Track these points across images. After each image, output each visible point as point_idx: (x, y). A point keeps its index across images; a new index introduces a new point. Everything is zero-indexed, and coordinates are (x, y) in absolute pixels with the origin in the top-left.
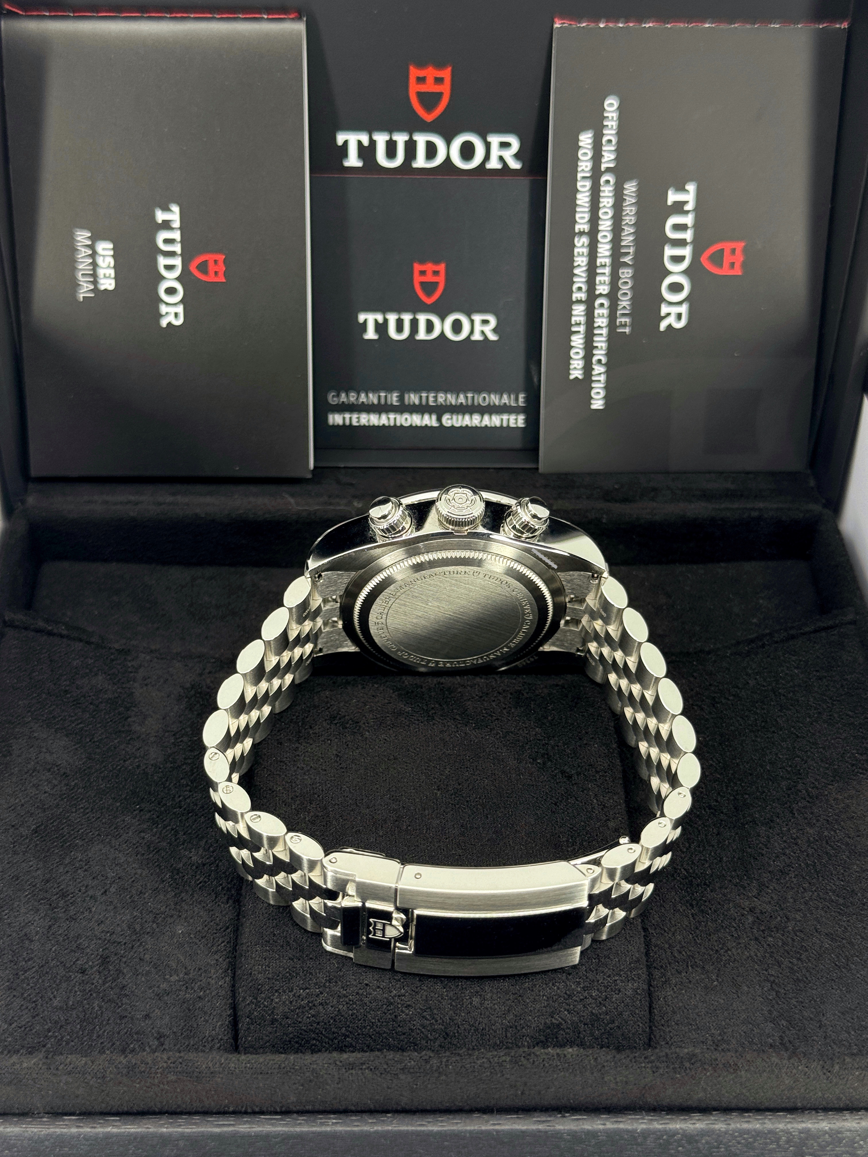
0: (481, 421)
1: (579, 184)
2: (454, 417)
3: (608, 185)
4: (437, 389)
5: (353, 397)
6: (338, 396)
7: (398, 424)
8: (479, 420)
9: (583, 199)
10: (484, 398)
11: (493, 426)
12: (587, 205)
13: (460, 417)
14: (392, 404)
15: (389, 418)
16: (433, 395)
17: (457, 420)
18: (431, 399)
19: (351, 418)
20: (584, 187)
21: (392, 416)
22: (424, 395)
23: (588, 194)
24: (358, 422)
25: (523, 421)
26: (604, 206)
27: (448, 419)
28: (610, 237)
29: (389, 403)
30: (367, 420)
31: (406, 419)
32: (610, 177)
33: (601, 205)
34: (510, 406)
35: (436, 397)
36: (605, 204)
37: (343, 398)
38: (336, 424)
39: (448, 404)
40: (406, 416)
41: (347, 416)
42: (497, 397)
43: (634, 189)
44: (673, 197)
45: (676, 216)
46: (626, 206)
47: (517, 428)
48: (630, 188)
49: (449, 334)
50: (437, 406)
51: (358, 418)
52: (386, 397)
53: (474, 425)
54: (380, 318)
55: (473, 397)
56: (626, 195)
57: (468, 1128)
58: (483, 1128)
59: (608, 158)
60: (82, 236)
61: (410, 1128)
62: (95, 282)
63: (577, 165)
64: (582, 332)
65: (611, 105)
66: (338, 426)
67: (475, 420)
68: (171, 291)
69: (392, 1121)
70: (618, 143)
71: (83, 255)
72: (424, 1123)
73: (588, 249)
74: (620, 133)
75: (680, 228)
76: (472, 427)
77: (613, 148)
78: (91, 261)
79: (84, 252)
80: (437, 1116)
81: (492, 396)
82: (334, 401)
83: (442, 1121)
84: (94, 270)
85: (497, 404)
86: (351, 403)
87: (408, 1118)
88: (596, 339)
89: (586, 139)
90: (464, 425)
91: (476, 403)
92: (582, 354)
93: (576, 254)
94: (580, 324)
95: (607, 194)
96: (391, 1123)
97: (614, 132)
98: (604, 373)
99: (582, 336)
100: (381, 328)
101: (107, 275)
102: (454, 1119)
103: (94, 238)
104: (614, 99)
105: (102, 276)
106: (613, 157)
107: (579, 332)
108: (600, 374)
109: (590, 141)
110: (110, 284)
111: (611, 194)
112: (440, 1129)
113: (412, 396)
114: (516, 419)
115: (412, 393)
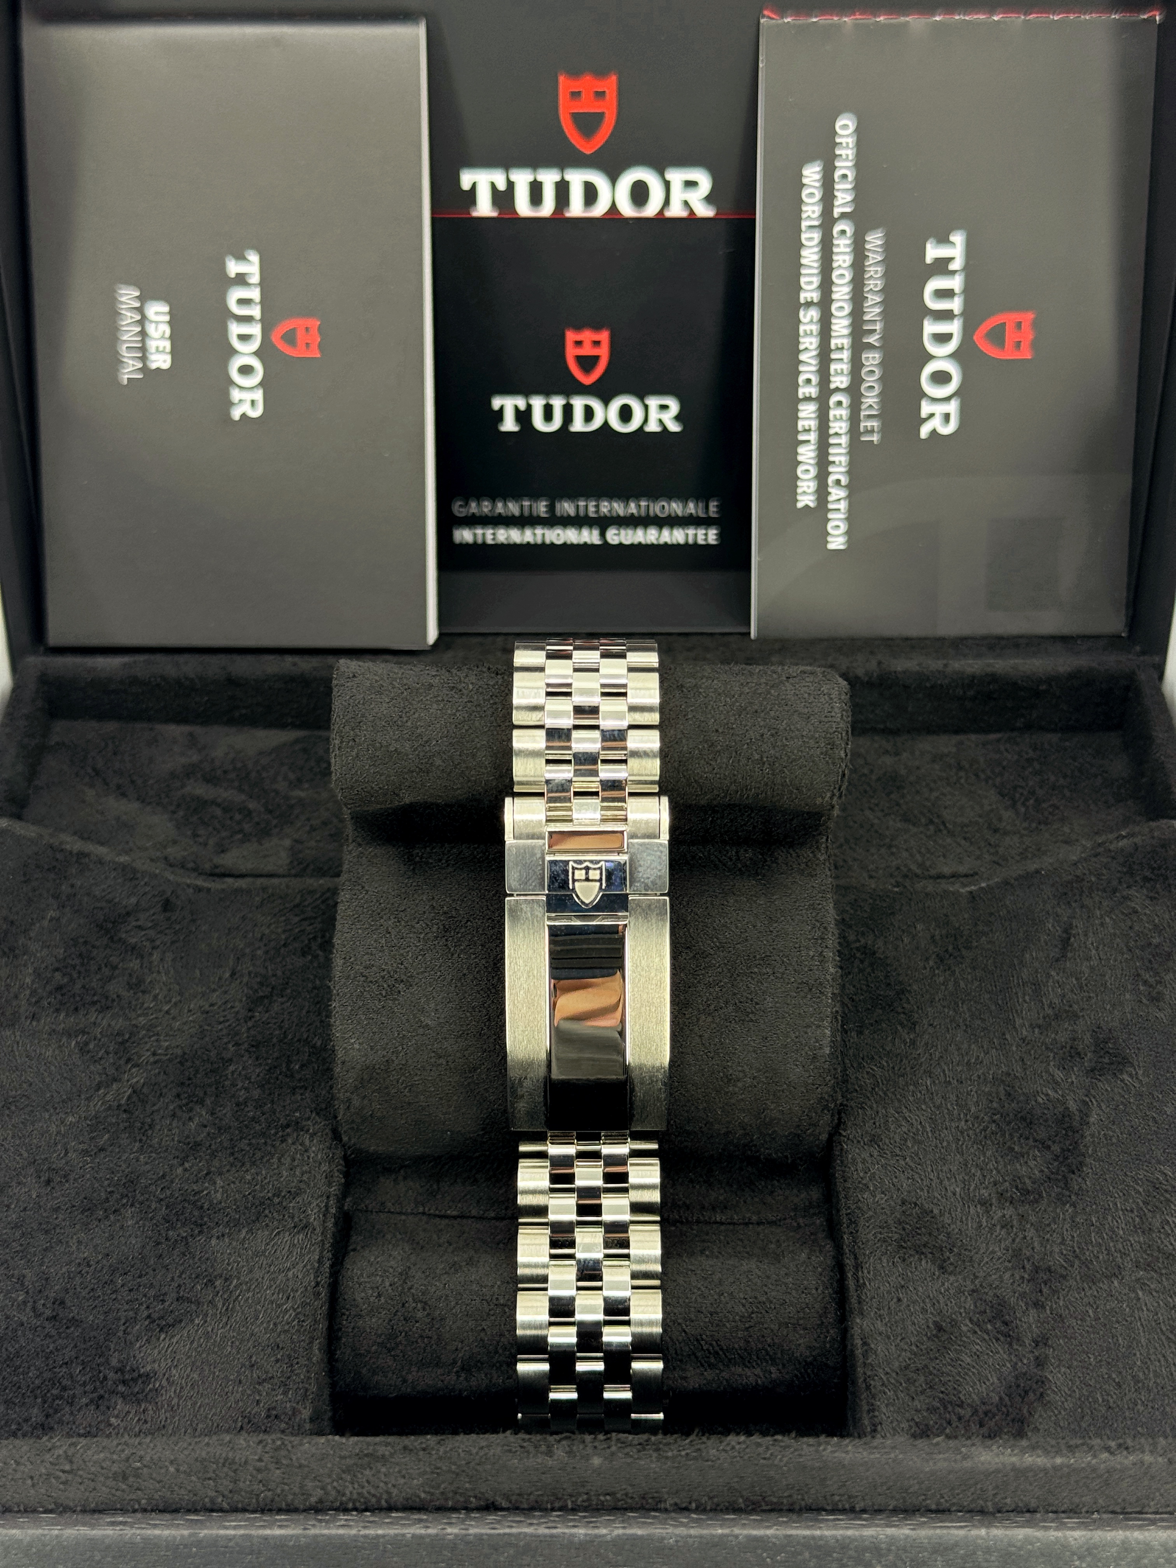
0: (659, 537)
1: (804, 236)
2: (623, 532)
3: (844, 237)
4: (600, 495)
5: (487, 506)
6: (466, 505)
7: (547, 541)
8: (656, 536)
9: (810, 256)
10: (663, 507)
11: (675, 543)
12: (816, 265)
13: (630, 532)
14: (539, 517)
15: (535, 535)
16: (594, 503)
17: (626, 535)
18: (592, 509)
19: (484, 535)
20: (811, 240)
21: (539, 531)
22: (582, 504)
23: (816, 250)
24: (494, 539)
25: (715, 537)
26: (840, 266)
27: (615, 534)
28: (848, 309)
29: (535, 514)
30: (505, 536)
31: (558, 535)
32: (846, 226)
33: (835, 265)
34: (698, 517)
35: (597, 506)
36: (841, 263)
37: (473, 507)
38: (464, 542)
39: (615, 514)
40: (558, 531)
41: (479, 531)
42: (681, 505)
43: (880, 242)
44: (933, 252)
45: (939, 277)
46: (870, 265)
47: (707, 546)
48: (875, 240)
49: (615, 424)
50: (599, 517)
51: (494, 534)
52: (531, 506)
53: (649, 543)
54: (521, 403)
55: (648, 506)
56: (869, 250)
59: (843, 200)
60: (128, 296)
62: (144, 359)
63: (801, 210)
64: (813, 442)
65: (845, 126)
66: (467, 545)
67: (650, 536)
68: (246, 370)
70: (857, 178)
71: (129, 321)
73: (819, 326)
74: (859, 164)
75: (943, 294)
76: (646, 545)
77: (849, 187)
78: (139, 329)
79: (130, 317)
81: (674, 505)
82: (460, 512)
84: (143, 342)
85: (680, 514)
86: (484, 514)
88: (832, 451)
89: (812, 174)
90: (636, 542)
91: (652, 514)
92: (813, 472)
93: (801, 332)
94: (809, 430)
95: (842, 249)
97: (850, 164)
98: (845, 499)
99: (813, 447)
100: (523, 416)
101: (161, 349)
103: (144, 298)
104: (849, 120)
105: (153, 350)
106: (849, 198)
107: (808, 441)
108: (839, 500)
109: (818, 177)
110: (165, 361)
111: (848, 250)
113: (566, 505)
114: (706, 535)
115: (566, 501)
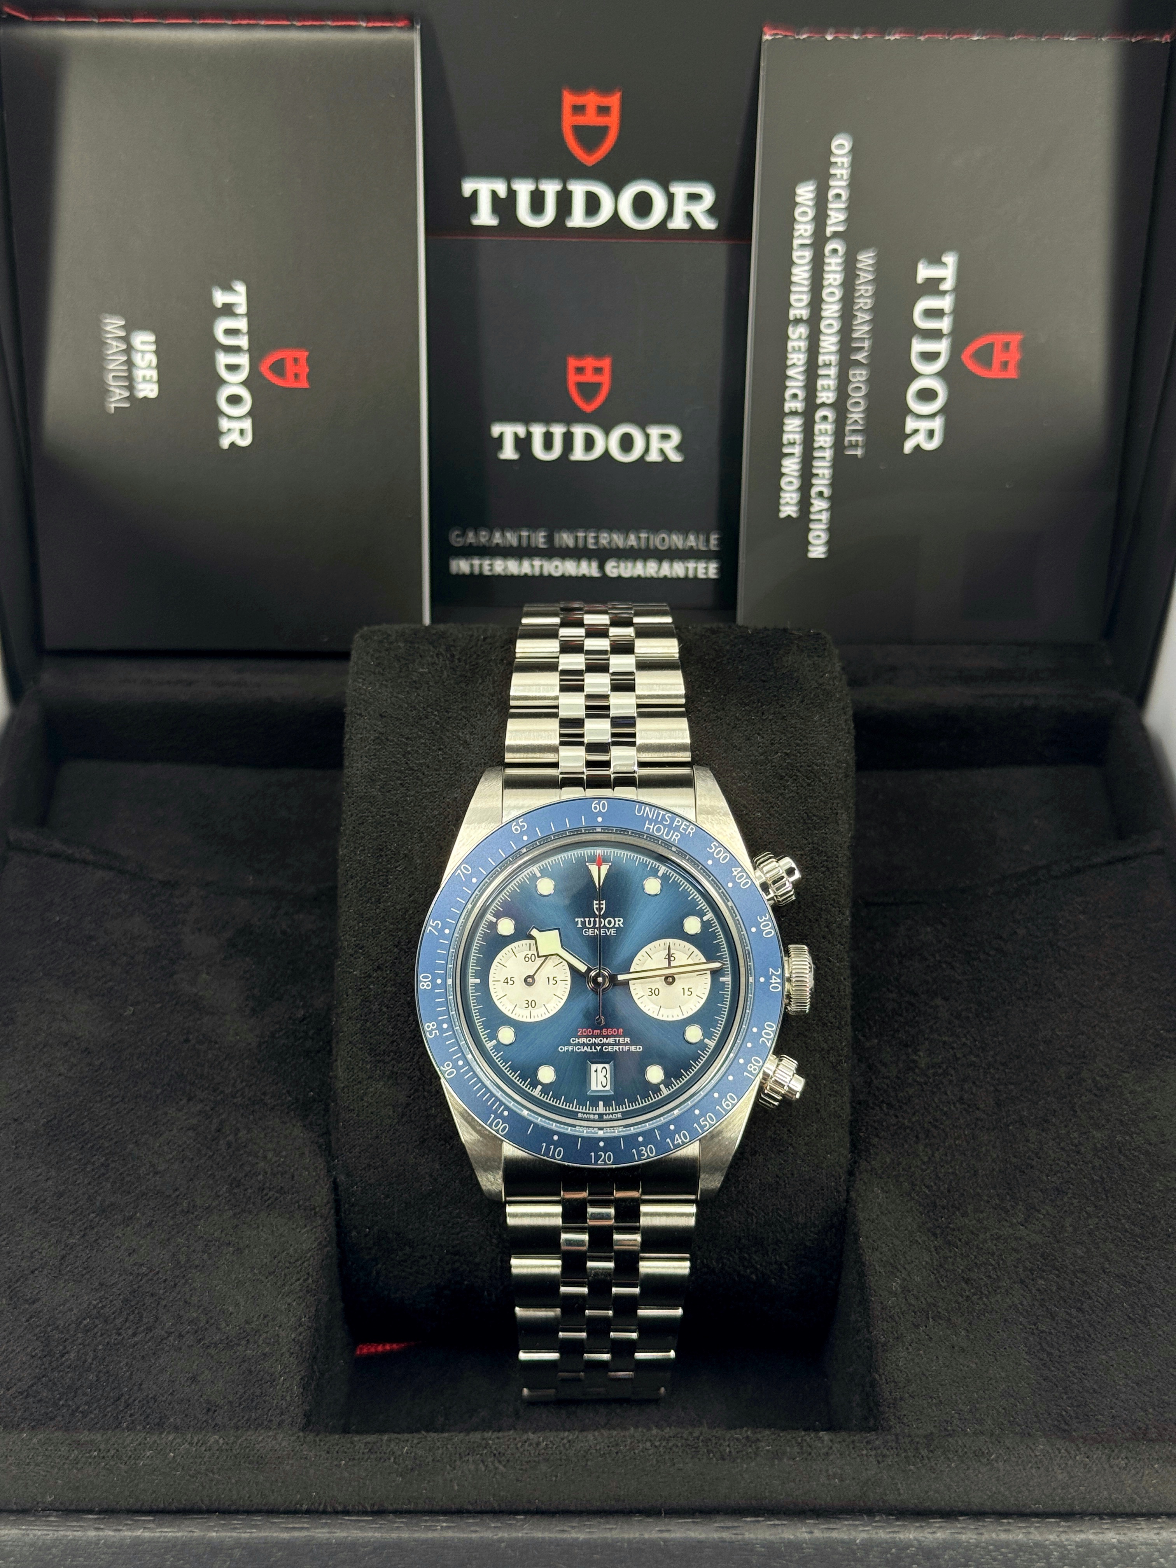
0: (659, 569)
1: (795, 254)
2: (622, 565)
3: (835, 255)
4: (599, 527)
5: (485, 536)
6: (464, 534)
7: (546, 573)
8: (656, 569)
9: (801, 274)
10: (663, 539)
11: (674, 576)
12: (806, 283)
13: (630, 565)
14: (537, 548)
15: (532, 566)
16: (593, 535)
17: (626, 568)
18: (591, 541)
19: (481, 566)
20: (802, 258)
21: (537, 563)
22: (581, 534)
23: (807, 268)
24: (491, 570)
25: (715, 571)
26: (830, 284)
27: (614, 567)
28: (836, 326)
29: (533, 545)
30: (503, 567)
31: (557, 567)
32: (838, 245)
33: (825, 283)
34: (699, 551)
35: (596, 538)
36: (831, 281)
37: (471, 537)
38: (461, 573)
39: (614, 547)
40: (557, 562)
41: (476, 562)
42: (681, 537)
43: (871, 262)
44: (924, 272)
45: (929, 297)
46: (860, 284)
47: (707, 580)
48: (866, 259)
49: (616, 453)
50: (598, 549)
51: (491, 565)
52: (529, 537)
53: (648, 575)
54: (521, 431)
55: (648, 538)
56: (860, 269)
57: (626, 1536)
58: (646, 1536)
59: (836, 219)
60: (113, 325)
61: (547, 1535)
62: (131, 388)
63: (793, 229)
64: (797, 455)
65: (841, 146)
66: (464, 576)
67: (650, 569)
68: (234, 400)
69: (523, 1525)
70: (850, 198)
71: (115, 350)
72: (566, 1528)
73: (807, 343)
74: (853, 184)
75: (933, 314)
76: (646, 579)
77: (843, 206)
78: (125, 358)
79: (115, 346)
80: (585, 1519)
81: (674, 537)
82: (457, 542)
83: (590, 1526)
84: (130, 370)
85: (680, 546)
86: (481, 545)
87: (544, 1522)
88: (816, 463)
89: (805, 193)
90: (635, 575)
91: (651, 546)
92: (797, 483)
93: (789, 348)
94: (794, 443)
95: (833, 268)
96: (522, 1528)
97: (844, 183)
98: (827, 510)
99: (797, 460)
100: (523, 444)
101: (148, 378)
102: (608, 1523)
103: (130, 327)
104: (845, 139)
105: (140, 379)
106: (842, 217)
107: (793, 454)
108: (821, 511)
109: (811, 196)
110: (152, 390)
111: (839, 269)
112: (588, 1536)
113: (565, 536)
114: (706, 568)
115: (564, 532)
